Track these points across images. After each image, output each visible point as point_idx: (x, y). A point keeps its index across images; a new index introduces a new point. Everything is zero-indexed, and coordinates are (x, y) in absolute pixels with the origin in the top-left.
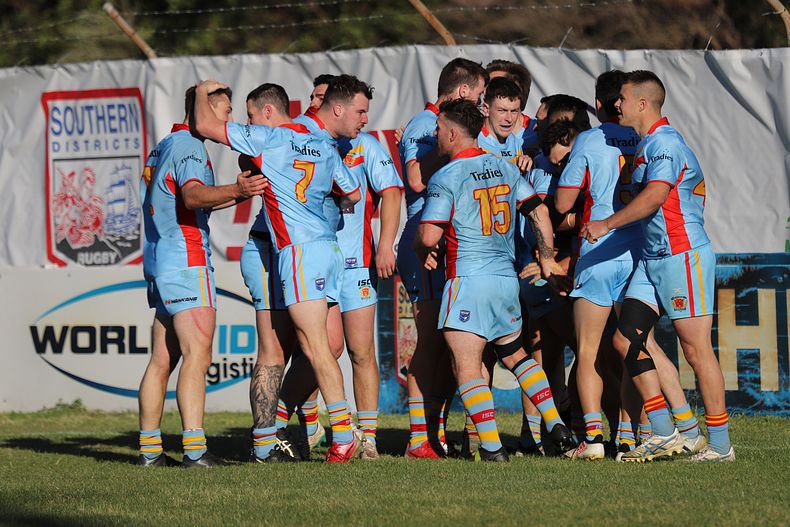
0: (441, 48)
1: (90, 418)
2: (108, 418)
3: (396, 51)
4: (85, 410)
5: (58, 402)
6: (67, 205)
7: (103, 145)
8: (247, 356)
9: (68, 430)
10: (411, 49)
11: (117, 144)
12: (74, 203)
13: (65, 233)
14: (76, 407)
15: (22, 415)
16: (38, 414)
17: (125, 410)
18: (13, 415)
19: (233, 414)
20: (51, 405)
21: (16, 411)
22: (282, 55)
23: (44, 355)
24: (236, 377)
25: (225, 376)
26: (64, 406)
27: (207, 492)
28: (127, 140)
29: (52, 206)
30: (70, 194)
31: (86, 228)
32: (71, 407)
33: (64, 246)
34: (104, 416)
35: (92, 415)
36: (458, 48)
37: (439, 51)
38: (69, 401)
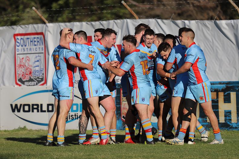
0: (134, 20)
1: (29, 132)
2: (34, 132)
3: (121, 21)
4: (27, 129)
5: (19, 127)
6: (21, 68)
7: (32, 50)
8: (76, 113)
9: (22, 135)
10: (125, 20)
11: (36, 49)
12: (23, 67)
13: (21, 76)
14: (24, 128)
15: (8, 131)
16: (13, 131)
17: (39, 129)
18: (5, 131)
19: (72, 130)
20: (17, 128)
21: (6, 130)
22: (86, 22)
23: (14, 113)
24: (73, 119)
25: (70, 119)
26: (21, 128)
27: (64, 154)
28: (39, 48)
29: (17, 68)
30: (22, 64)
31: (27, 74)
32: (23, 129)
33: (20, 80)
34: (33, 131)
35: (29, 131)
36: (140, 20)
37: (133, 21)
38: (22, 127)
